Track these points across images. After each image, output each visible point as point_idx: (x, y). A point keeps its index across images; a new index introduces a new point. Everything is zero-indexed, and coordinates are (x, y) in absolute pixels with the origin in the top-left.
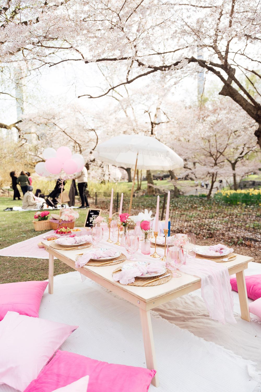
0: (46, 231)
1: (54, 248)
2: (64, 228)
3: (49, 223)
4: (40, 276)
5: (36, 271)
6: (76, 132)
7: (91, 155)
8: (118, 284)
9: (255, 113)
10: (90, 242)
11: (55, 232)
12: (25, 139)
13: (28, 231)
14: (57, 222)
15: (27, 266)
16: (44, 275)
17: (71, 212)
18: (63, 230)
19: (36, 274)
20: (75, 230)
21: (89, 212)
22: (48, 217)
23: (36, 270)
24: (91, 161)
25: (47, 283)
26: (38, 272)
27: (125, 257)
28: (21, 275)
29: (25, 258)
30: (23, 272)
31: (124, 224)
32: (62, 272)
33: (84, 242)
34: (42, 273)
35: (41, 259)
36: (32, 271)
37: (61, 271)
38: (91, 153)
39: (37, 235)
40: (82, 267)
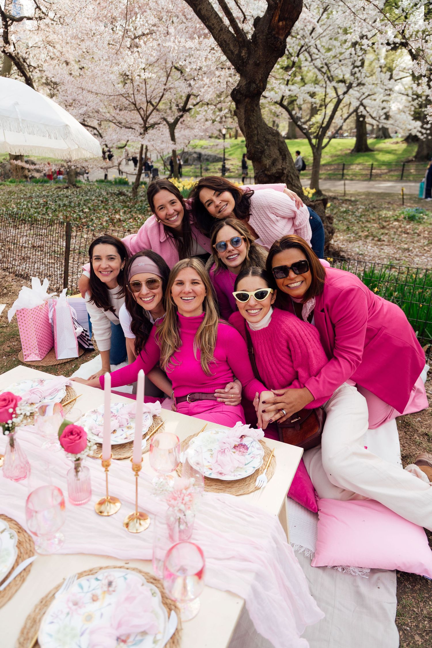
9: (236, 52)
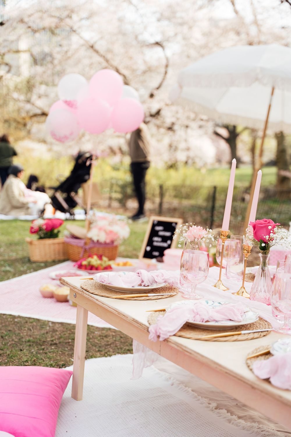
0: (55, 262)
1: (92, 292)
2: (95, 257)
3: (61, 246)
4: (50, 359)
5: (39, 347)
6: (118, 48)
7: (151, 100)
8: (266, 386)
10: (174, 287)
11: (74, 266)
12: (7, 64)
13: (16, 260)
14: (81, 243)
15: (19, 333)
16: (59, 358)
17: (111, 223)
18: (95, 261)
19: (39, 353)
20: (121, 263)
21: (154, 226)
22: (59, 232)
23: (40, 343)
24: (152, 116)
25: (70, 373)
26: (43, 349)
27: (269, 324)
28: (8, 352)
29: (14, 317)
30: (12, 346)
31: (263, 245)
32: (98, 354)
33: (160, 283)
34: (53, 352)
35: (49, 321)
36: (30, 345)
37: (96, 351)
38: (152, 96)
39: (35, 270)
40: (166, 340)
